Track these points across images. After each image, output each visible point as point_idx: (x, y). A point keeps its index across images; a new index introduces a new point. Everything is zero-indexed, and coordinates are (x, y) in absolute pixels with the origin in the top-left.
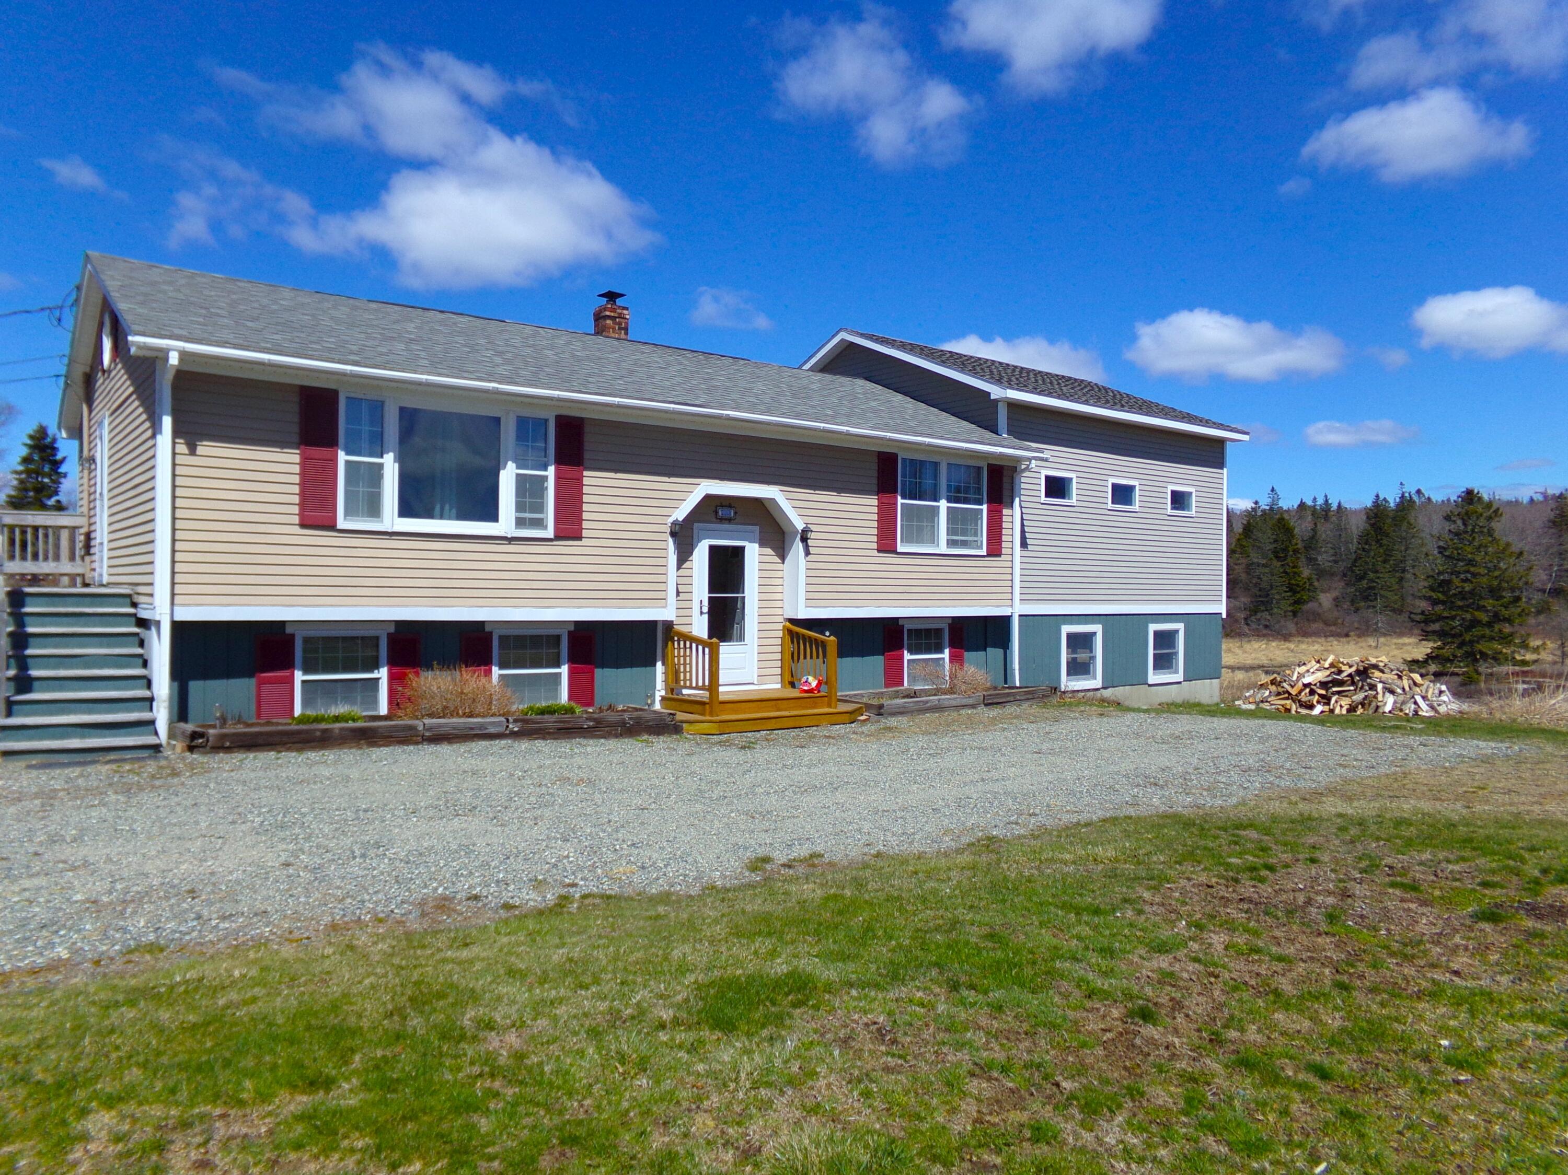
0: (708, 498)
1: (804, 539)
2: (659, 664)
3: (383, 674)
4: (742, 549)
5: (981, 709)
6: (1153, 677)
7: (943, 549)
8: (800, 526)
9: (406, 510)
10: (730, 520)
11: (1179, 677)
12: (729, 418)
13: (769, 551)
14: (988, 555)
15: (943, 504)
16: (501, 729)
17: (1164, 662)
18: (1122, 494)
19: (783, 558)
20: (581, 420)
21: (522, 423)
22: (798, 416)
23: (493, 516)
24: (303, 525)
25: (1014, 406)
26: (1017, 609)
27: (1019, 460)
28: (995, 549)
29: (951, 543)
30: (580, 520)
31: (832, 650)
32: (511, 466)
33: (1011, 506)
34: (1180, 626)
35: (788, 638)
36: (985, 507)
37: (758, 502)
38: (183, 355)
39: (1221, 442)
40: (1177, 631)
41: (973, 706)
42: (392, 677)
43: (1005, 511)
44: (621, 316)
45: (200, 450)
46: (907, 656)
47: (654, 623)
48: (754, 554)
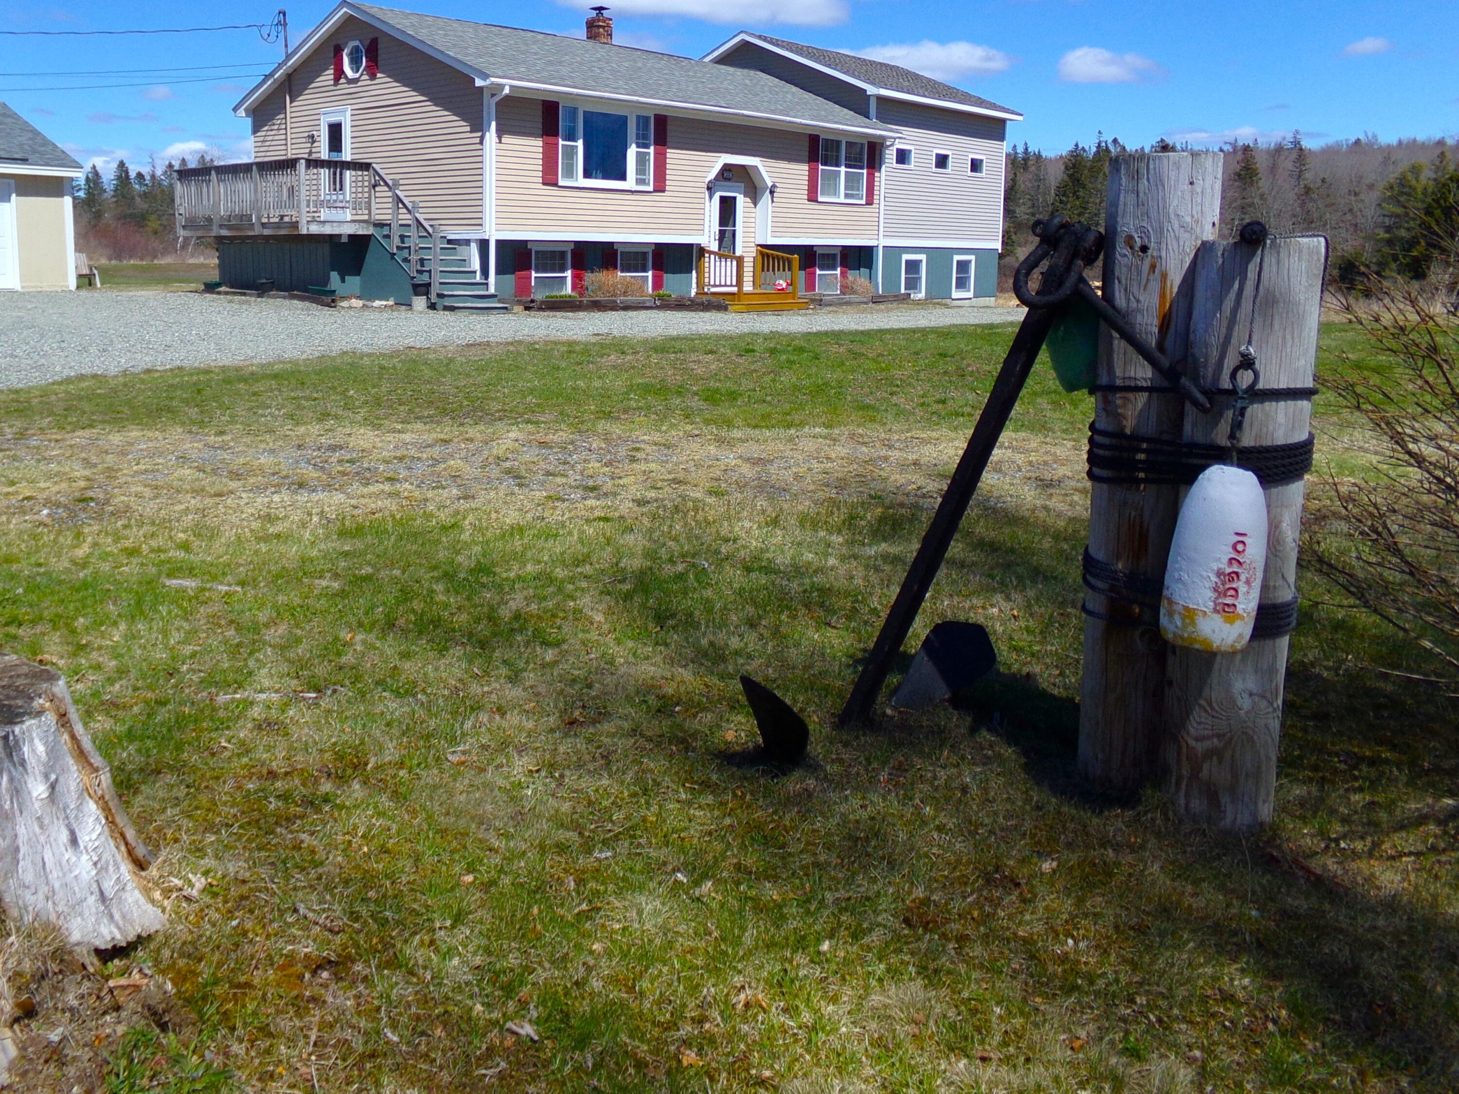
0: (725, 165)
1: (772, 192)
2: (694, 273)
3: (568, 274)
4: (735, 198)
5: (871, 305)
6: (955, 295)
7: (842, 199)
8: (770, 184)
9: (587, 174)
10: (729, 180)
11: (970, 294)
12: (743, 115)
13: (748, 200)
14: (867, 204)
15: (843, 169)
16: (652, 304)
17: (962, 284)
18: (942, 161)
19: (755, 204)
20: (666, 117)
21: (643, 121)
22: (773, 112)
23: (623, 177)
24: (544, 184)
25: (881, 99)
26: (881, 242)
27: (884, 138)
28: (869, 202)
29: (847, 196)
30: (665, 180)
31: (796, 264)
32: (634, 146)
33: (880, 171)
34: (972, 258)
35: (760, 257)
36: (865, 171)
37: (743, 167)
38: (511, 87)
39: (1003, 121)
40: (970, 261)
41: (866, 303)
42: (574, 277)
43: (877, 174)
44: (609, 26)
45: (503, 140)
46: (818, 272)
47: (691, 245)
48: (742, 202)
